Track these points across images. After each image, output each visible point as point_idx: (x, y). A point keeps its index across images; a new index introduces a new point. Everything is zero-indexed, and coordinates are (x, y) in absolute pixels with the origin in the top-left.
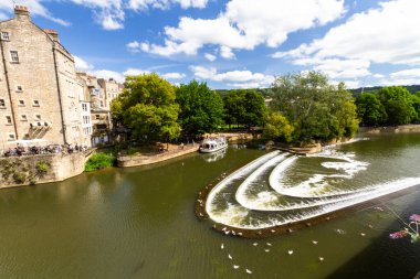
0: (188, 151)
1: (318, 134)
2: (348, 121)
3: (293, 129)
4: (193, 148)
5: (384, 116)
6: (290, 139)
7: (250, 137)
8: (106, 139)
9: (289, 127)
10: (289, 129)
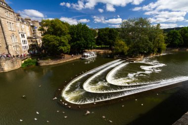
0: (75, 58)
1: (142, 51)
2: (160, 45)
3: (128, 49)
4: (79, 57)
5: (182, 43)
6: (126, 53)
7: (110, 52)
8: (36, 51)
9: (126, 47)
10: (126, 48)
